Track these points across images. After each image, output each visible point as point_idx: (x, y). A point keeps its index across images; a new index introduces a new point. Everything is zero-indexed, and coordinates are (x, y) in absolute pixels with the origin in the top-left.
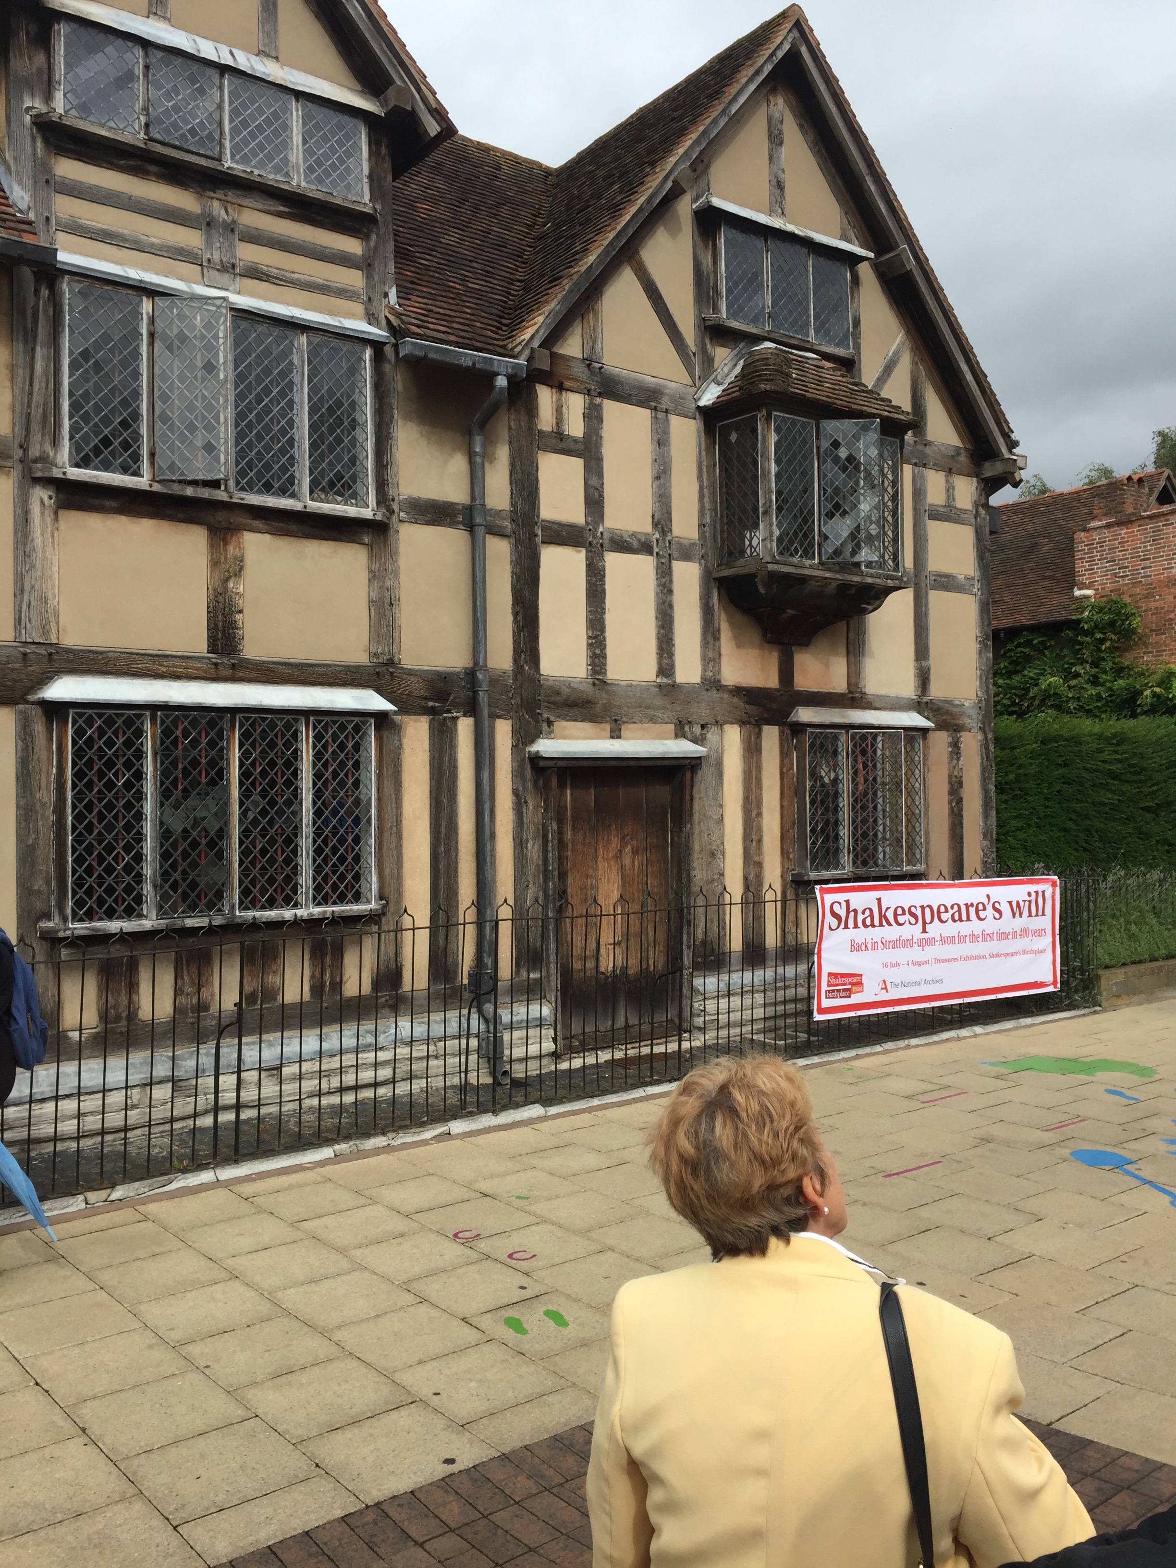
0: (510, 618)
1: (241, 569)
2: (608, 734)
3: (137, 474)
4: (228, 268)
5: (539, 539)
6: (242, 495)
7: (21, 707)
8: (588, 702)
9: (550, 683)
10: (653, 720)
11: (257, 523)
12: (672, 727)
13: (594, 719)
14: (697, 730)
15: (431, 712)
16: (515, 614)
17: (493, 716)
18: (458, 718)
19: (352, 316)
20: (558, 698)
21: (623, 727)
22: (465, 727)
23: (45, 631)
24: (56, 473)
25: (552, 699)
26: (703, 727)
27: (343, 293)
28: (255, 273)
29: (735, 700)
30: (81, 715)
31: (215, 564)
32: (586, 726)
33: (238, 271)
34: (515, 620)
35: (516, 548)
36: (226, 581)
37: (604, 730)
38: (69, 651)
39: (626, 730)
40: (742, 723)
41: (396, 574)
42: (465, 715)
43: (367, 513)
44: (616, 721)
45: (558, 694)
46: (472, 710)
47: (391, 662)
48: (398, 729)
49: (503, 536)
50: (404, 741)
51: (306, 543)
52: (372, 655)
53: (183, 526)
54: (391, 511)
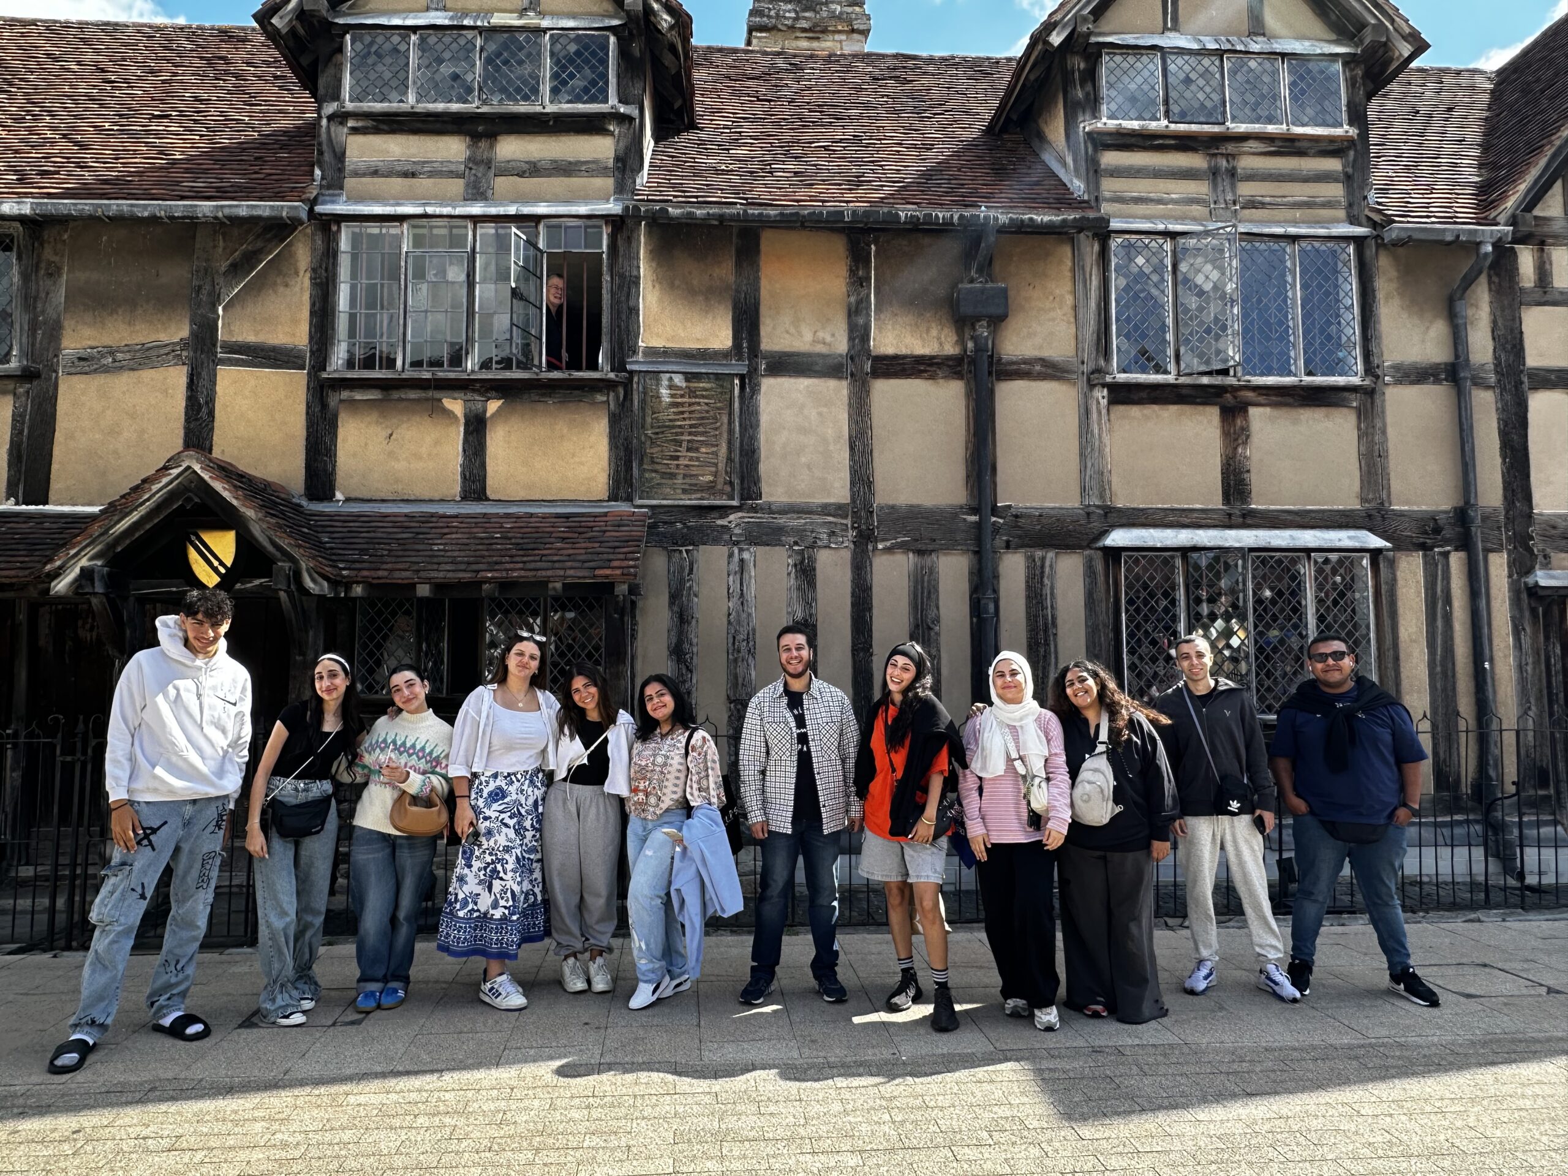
0: (1499, 460)
1: (1248, 437)
3: (1166, 372)
5: (1526, 386)
6: (1248, 378)
7: (1087, 552)
9: (1545, 520)
11: (1261, 399)
15: (1423, 547)
16: (1504, 457)
17: (1487, 551)
18: (1449, 552)
19: (1336, 221)
20: (1553, 532)
22: (1457, 560)
23: (1102, 496)
24: (1108, 379)
25: (1545, 532)
27: (1328, 204)
28: (1252, 204)
30: (1130, 557)
31: (1226, 434)
33: (1238, 205)
34: (1504, 462)
35: (1501, 398)
36: (1236, 449)
38: (1119, 510)
41: (1384, 432)
42: (1456, 550)
43: (1356, 380)
45: (1554, 527)
46: (1465, 543)
47: (1382, 506)
48: (1392, 564)
49: (1488, 387)
50: (1398, 573)
51: (1301, 411)
52: (1363, 500)
53: (1201, 408)
54: (1377, 377)
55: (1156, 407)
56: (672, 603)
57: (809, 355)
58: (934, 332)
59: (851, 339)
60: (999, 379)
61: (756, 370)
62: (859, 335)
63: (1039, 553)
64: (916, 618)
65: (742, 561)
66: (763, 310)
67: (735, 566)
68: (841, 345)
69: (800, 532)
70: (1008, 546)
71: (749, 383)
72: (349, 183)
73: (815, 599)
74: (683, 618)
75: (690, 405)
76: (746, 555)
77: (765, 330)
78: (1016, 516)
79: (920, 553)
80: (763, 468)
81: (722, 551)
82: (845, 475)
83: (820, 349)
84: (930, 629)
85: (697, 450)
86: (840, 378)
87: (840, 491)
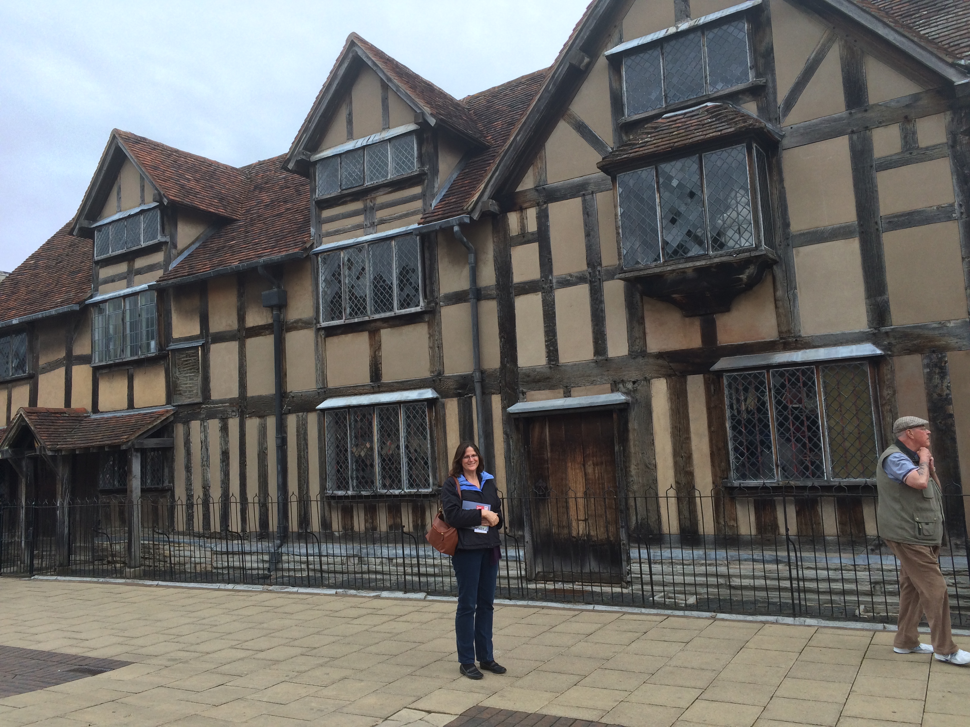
0: (498, 340)
1: (379, 345)
2: (562, 395)
3: (342, 318)
4: (373, 225)
5: (513, 294)
6: (373, 316)
7: (318, 412)
8: (548, 378)
9: (524, 371)
10: (593, 383)
11: (385, 325)
12: (609, 385)
13: (552, 387)
14: (630, 386)
15: (458, 395)
16: (500, 338)
17: (491, 394)
18: (472, 397)
20: (528, 379)
21: (573, 390)
22: (475, 401)
25: (525, 380)
26: (634, 383)
27: (415, 213)
28: (382, 222)
29: (660, 361)
30: (328, 413)
31: (371, 345)
32: (547, 392)
33: (375, 224)
34: (501, 341)
35: (500, 304)
36: (375, 352)
37: (559, 393)
38: (330, 389)
39: (574, 391)
40: (667, 376)
41: (440, 333)
42: (476, 395)
44: (567, 387)
45: (529, 376)
47: (440, 373)
48: (443, 406)
49: (494, 299)
50: (446, 411)
51: (403, 328)
52: (432, 372)
53: (361, 333)
54: (437, 304)
55: (343, 336)
56: (185, 446)
57: (225, 332)
58: (265, 314)
59: (239, 321)
60: (287, 332)
61: (208, 342)
62: (241, 319)
63: (300, 414)
64: (259, 448)
65: (204, 426)
66: (210, 315)
67: (202, 428)
68: (235, 326)
69: (222, 412)
70: (290, 412)
71: (205, 348)
72: (101, 288)
73: (228, 441)
74: (188, 453)
75: (189, 360)
76: (205, 424)
77: (211, 324)
78: (293, 397)
79: (260, 417)
80: (212, 385)
81: (198, 422)
82: (237, 384)
83: (228, 329)
84: (264, 452)
85: (193, 379)
86: (236, 340)
87: (235, 394)
